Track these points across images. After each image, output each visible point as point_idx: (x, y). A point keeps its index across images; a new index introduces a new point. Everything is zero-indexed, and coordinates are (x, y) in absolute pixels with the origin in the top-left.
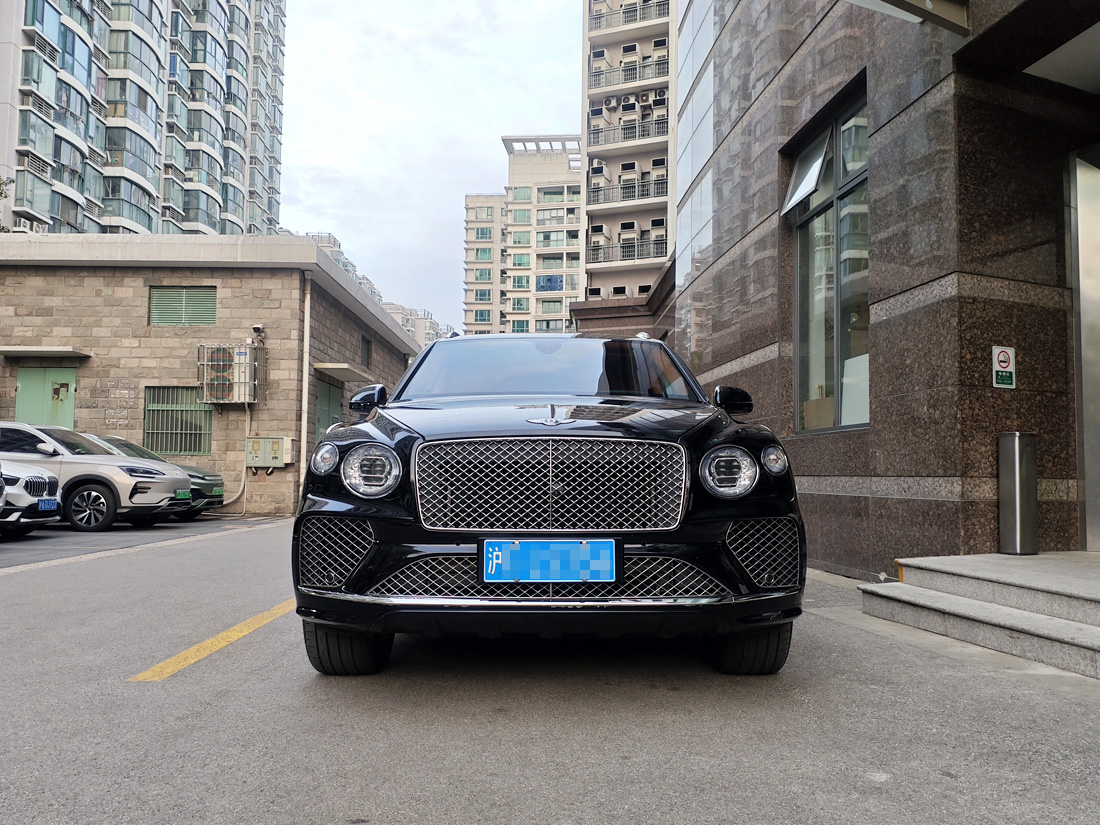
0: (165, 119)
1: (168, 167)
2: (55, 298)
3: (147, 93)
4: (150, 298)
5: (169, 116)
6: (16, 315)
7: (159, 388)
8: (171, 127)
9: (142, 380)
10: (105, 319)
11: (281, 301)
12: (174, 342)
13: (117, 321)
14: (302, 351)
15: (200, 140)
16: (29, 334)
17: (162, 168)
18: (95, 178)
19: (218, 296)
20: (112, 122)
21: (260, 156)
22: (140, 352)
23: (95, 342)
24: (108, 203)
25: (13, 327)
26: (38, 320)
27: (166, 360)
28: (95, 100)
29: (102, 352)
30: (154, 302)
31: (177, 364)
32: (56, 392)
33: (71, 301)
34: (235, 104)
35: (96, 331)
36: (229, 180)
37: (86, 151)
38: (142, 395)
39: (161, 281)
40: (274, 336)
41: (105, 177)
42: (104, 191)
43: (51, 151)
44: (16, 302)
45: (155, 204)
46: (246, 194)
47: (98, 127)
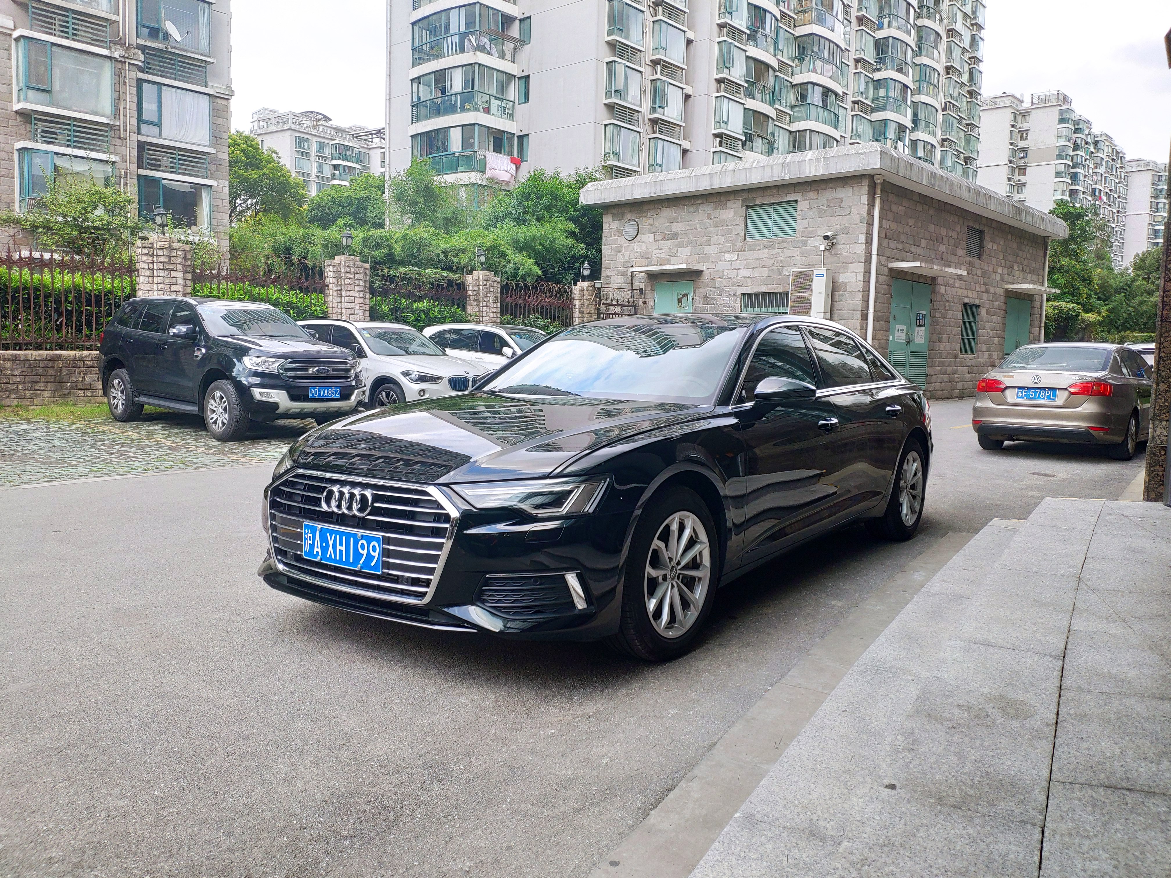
1: (857, 61)
2: (679, 224)
4: (746, 217)
5: (860, 9)
6: (655, 240)
7: (752, 294)
8: (861, 20)
9: (739, 288)
10: (713, 238)
11: (851, 208)
12: (762, 254)
13: (722, 239)
14: (870, 253)
15: (890, 26)
16: (662, 255)
17: (851, 63)
19: (799, 209)
20: (802, 31)
22: (737, 265)
23: (705, 259)
24: (797, 109)
25: (652, 250)
26: (669, 243)
27: (757, 270)
28: (784, 15)
29: (710, 266)
30: (750, 221)
31: (764, 273)
32: (680, 301)
33: (690, 226)
35: (707, 249)
36: (924, 60)
37: (776, 64)
38: (739, 301)
39: (755, 201)
40: (843, 242)
41: (794, 85)
42: (794, 99)
43: (743, 72)
44: (654, 230)
45: (842, 101)
46: (942, 71)
47: (788, 39)
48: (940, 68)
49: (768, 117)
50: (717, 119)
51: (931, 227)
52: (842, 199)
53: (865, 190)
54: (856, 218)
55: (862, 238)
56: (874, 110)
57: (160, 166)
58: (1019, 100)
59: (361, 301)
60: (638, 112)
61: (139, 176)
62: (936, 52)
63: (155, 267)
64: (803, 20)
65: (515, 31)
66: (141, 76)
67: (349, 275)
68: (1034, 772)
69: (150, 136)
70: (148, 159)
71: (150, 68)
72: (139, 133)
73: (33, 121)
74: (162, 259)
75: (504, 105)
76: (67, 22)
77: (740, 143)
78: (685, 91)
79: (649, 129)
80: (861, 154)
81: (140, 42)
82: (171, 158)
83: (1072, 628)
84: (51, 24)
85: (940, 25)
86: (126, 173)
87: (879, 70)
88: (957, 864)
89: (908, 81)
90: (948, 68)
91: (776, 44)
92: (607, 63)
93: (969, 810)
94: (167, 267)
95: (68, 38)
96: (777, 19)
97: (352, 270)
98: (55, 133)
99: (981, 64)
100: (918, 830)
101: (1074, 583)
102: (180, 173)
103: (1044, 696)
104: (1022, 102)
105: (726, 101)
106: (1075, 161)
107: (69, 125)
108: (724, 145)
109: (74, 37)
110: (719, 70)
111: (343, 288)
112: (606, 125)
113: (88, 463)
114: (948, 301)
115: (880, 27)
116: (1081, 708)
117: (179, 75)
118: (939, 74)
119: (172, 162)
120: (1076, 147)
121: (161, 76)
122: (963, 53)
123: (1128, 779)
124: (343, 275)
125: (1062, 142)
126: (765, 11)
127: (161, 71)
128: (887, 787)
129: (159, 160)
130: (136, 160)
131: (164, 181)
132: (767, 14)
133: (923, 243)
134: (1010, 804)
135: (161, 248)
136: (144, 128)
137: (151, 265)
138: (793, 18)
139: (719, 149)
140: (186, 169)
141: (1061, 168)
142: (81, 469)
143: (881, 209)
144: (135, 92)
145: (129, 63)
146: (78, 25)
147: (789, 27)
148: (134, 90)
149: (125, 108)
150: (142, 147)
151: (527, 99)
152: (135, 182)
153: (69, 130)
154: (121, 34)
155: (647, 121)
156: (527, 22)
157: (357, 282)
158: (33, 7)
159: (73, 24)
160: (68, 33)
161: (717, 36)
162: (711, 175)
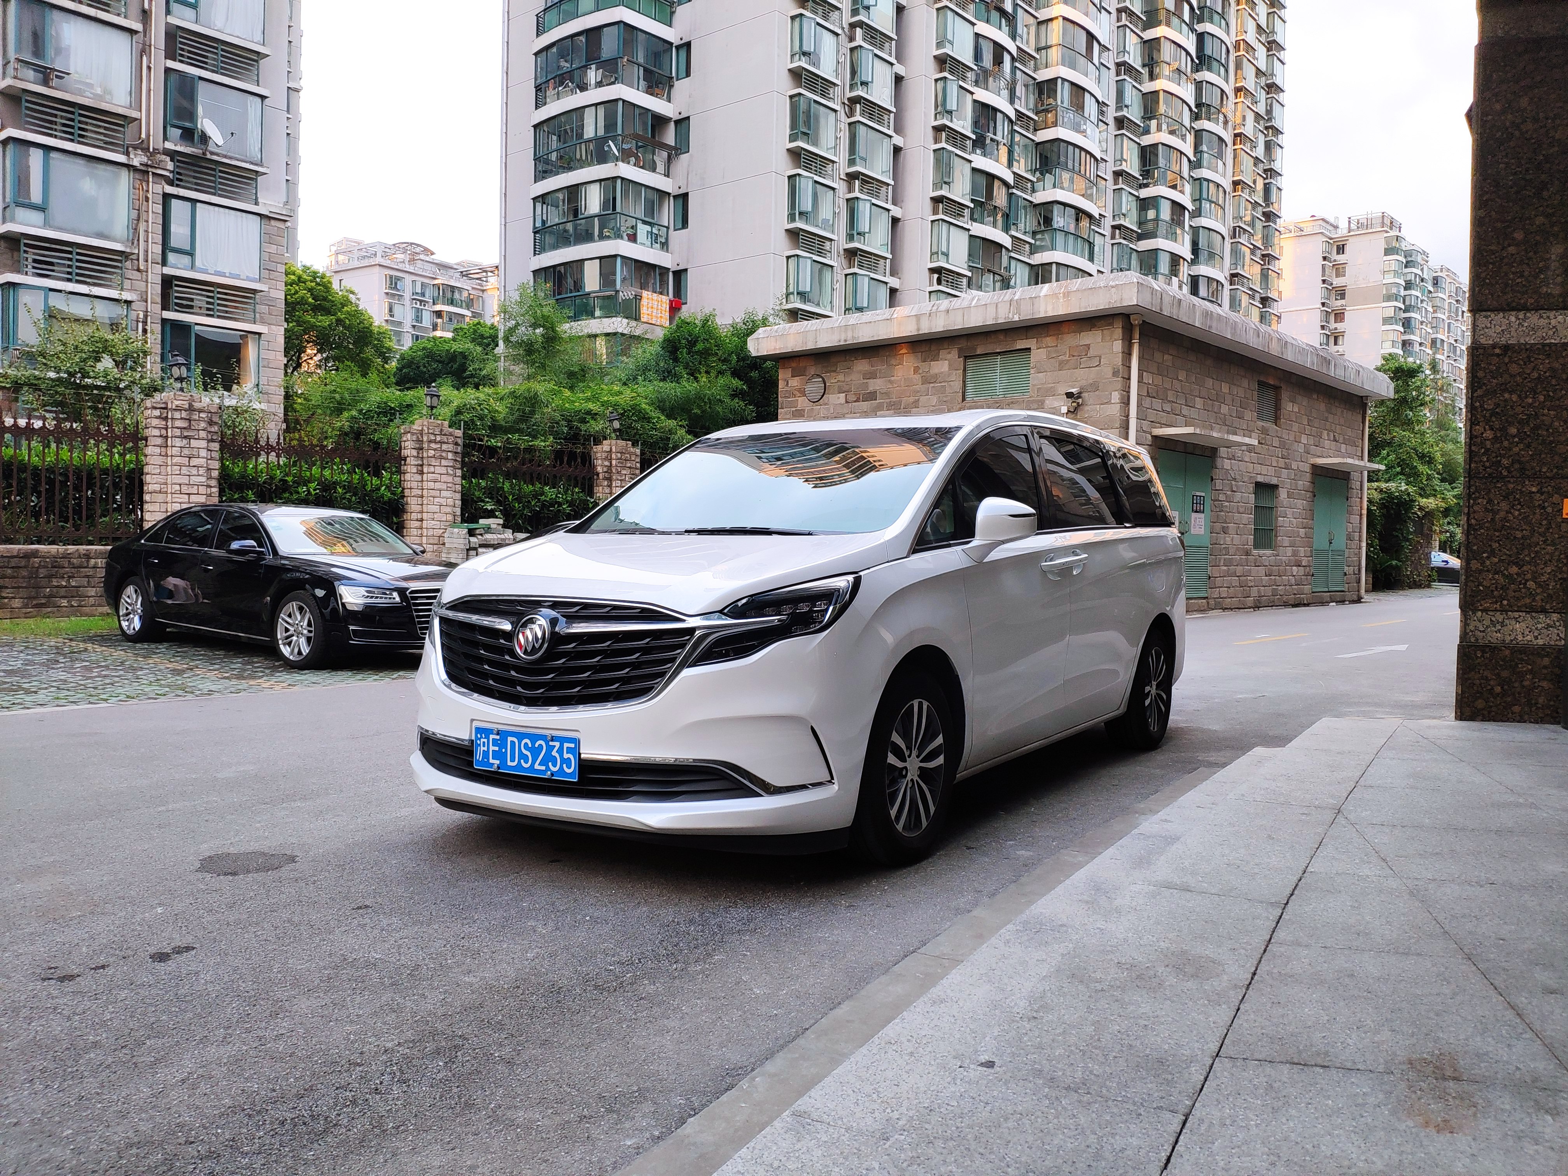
0: (1111, 113)
1: (1118, 174)
3: (1084, 89)
4: (965, 370)
5: (1119, 108)
8: (1120, 122)
10: (921, 398)
11: (1100, 357)
13: (933, 399)
14: (1128, 416)
15: (1159, 129)
17: (1109, 177)
18: (1025, 207)
19: (1032, 360)
20: (1044, 135)
21: (1249, 129)
24: (1039, 236)
26: (862, 405)
28: (1020, 115)
30: (969, 374)
33: (892, 382)
34: (1209, 69)
36: (1205, 173)
37: (1010, 178)
39: (976, 350)
40: (1091, 401)
41: (1036, 206)
42: (1035, 223)
43: (968, 188)
44: (846, 388)
45: (1099, 226)
46: (1228, 187)
47: (1025, 146)
48: (1227, 184)
49: (1001, 246)
50: (935, 250)
51: (1209, 382)
52: (1088, 346)
53: (1118, 332)
54: (1108, 372)
55: (1116, 397)
56: (1140, 237)
57: (191, 307)
58: (1332, 225)
59: (450, 479)
60: (831, 240)
61: (164, 321)
62: (1220, 163)
63: (170, 434)
64: (1045, 121)
65: (670, 137)
66: (169, 189)
67: (433, 445)
68: (1196, 1045)
69: (178, 267)
70: (177, 298)
71: (181, 180)
72: (164, 263)
73: (23, 248)
74: (179, 424)
75: (655, 231)
76: (72, 120)
77: (965, 281)
78: (891, 213)
79: (845, 263)
80: (1113, 287)
81: (169, 145)
82: (208, 297)
83: (1310, 869)
84: (51, 122)
85: (1225, 128)
86: (146, 316)
87: (1146, 186)
88: (1047, 1162)
89: (1186, 200)
90: (1236, 184)
91: (1010, 153)
92: (790, 177)
93: (1088, 1093)
94: (186, 434)
95: (72, 140)
96: (1010, 120)
97: (438, 438)
98: (52, 264)
99: (1279, 178)
100: (1006, 1119)
101: (1329, 816)
102: (219, 317)
103: (1243, 952)
104: (1336, 227)
105: (945, 227)
106: (1407, 303)
107: (70, 253)
108: (943, 282)
109: (81, 139)
110: (936, 186)
111: (425, 462)
112: (788, 258)
113: (53, 689)
114: (1235, 479)
115: (1147, 131)
116: (1289, 967)
117: (220, 189)
118: (1225, 192)
119: (208, 303)
120: (1408, 286)
121: (196, 190)
122: (1255, 165)
123: (1326, 1054)
124: (425, 446)
125: (1390, 279)
126: (995, 110)
127: (196, 184)
128: (982, 1065)
129: (192, 300)
130: (159, 300)
131: (197, 327)
132: (999, 114)
133: (1199, 403)
134: (1150, 1086)
135: (178, 409)
136: (171, 257)
137: (164, 432)
138: (1032, 119)
139: (936, 287)
140: (227, 312)
141: (1391, 313)
142: (41, 696)
143: (1141, 358)
144: (161, 211)
145: (153, 173)
146: (86, 123)
147: (1028, 130)
148: (159, 208)
149: (147, 231)
150: (167, 282)
151: (685, 224)
152: (158, 328)
153: (70, 259)
154: (143, 136)
155: (842, 252)
156: (684, 124)
157: (444, 454)
158: (27, 101)
159: (80, 122)
160: (72, 134)
161: (933, 142)
162: (918, 317)
